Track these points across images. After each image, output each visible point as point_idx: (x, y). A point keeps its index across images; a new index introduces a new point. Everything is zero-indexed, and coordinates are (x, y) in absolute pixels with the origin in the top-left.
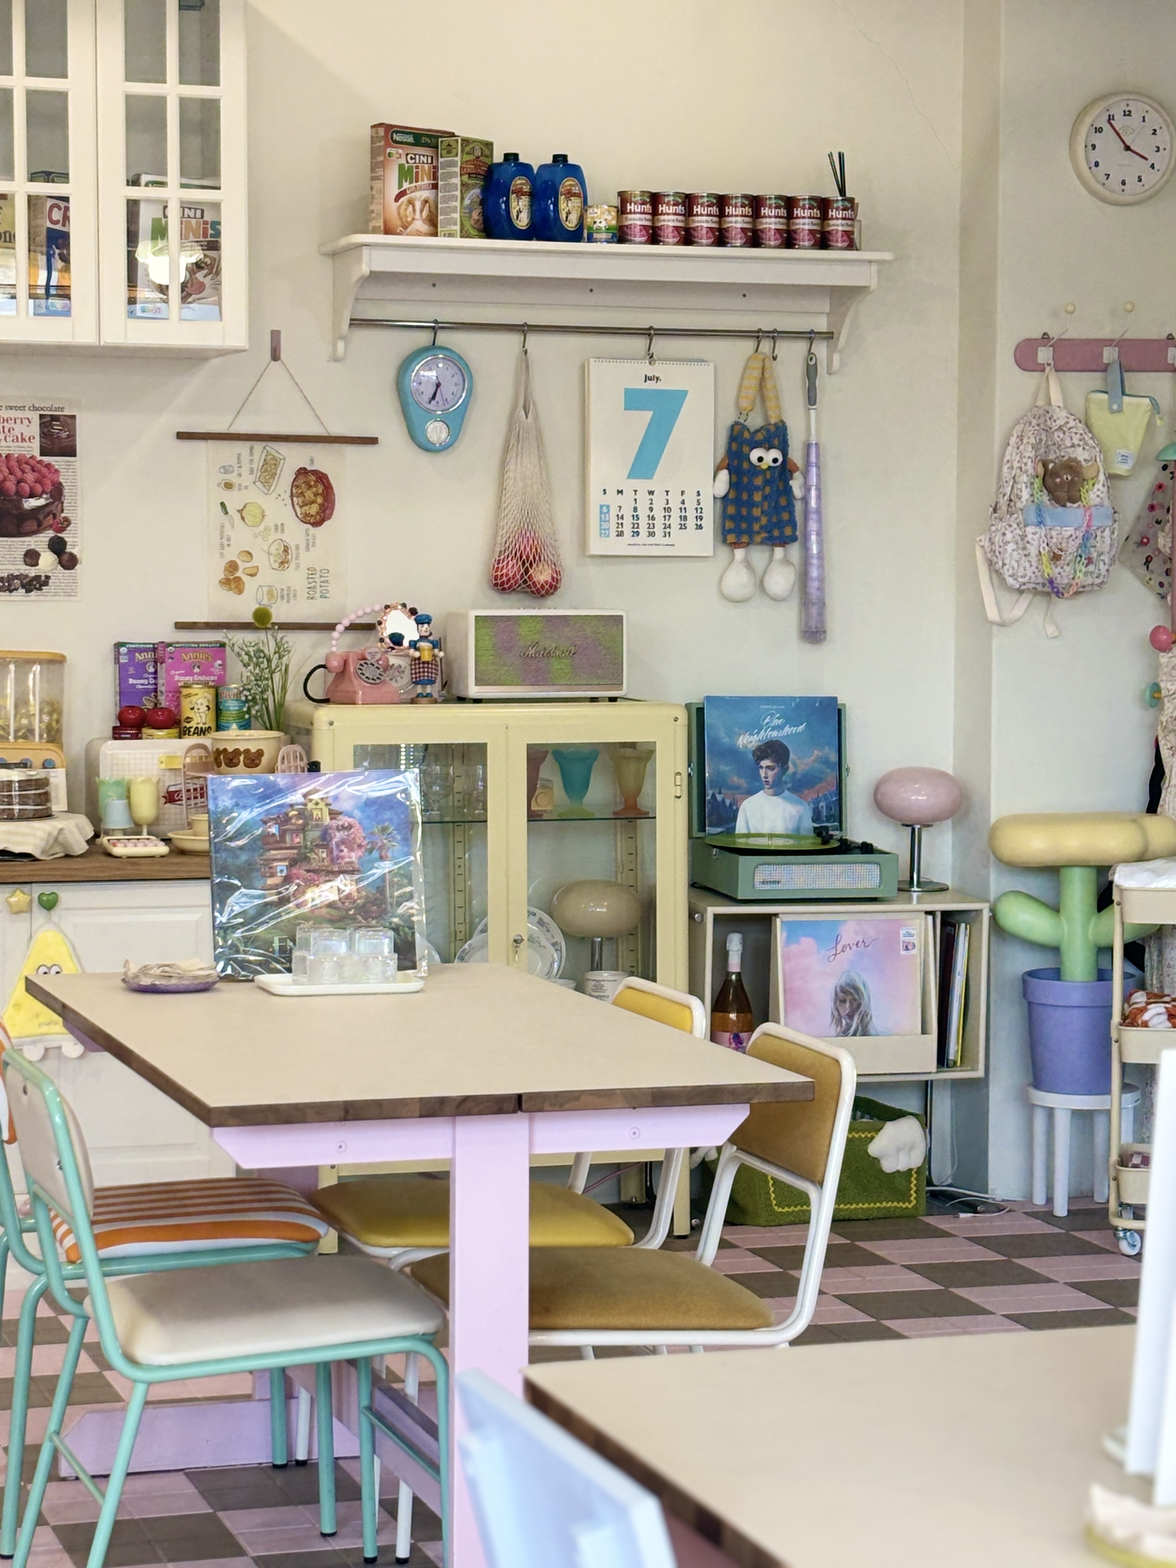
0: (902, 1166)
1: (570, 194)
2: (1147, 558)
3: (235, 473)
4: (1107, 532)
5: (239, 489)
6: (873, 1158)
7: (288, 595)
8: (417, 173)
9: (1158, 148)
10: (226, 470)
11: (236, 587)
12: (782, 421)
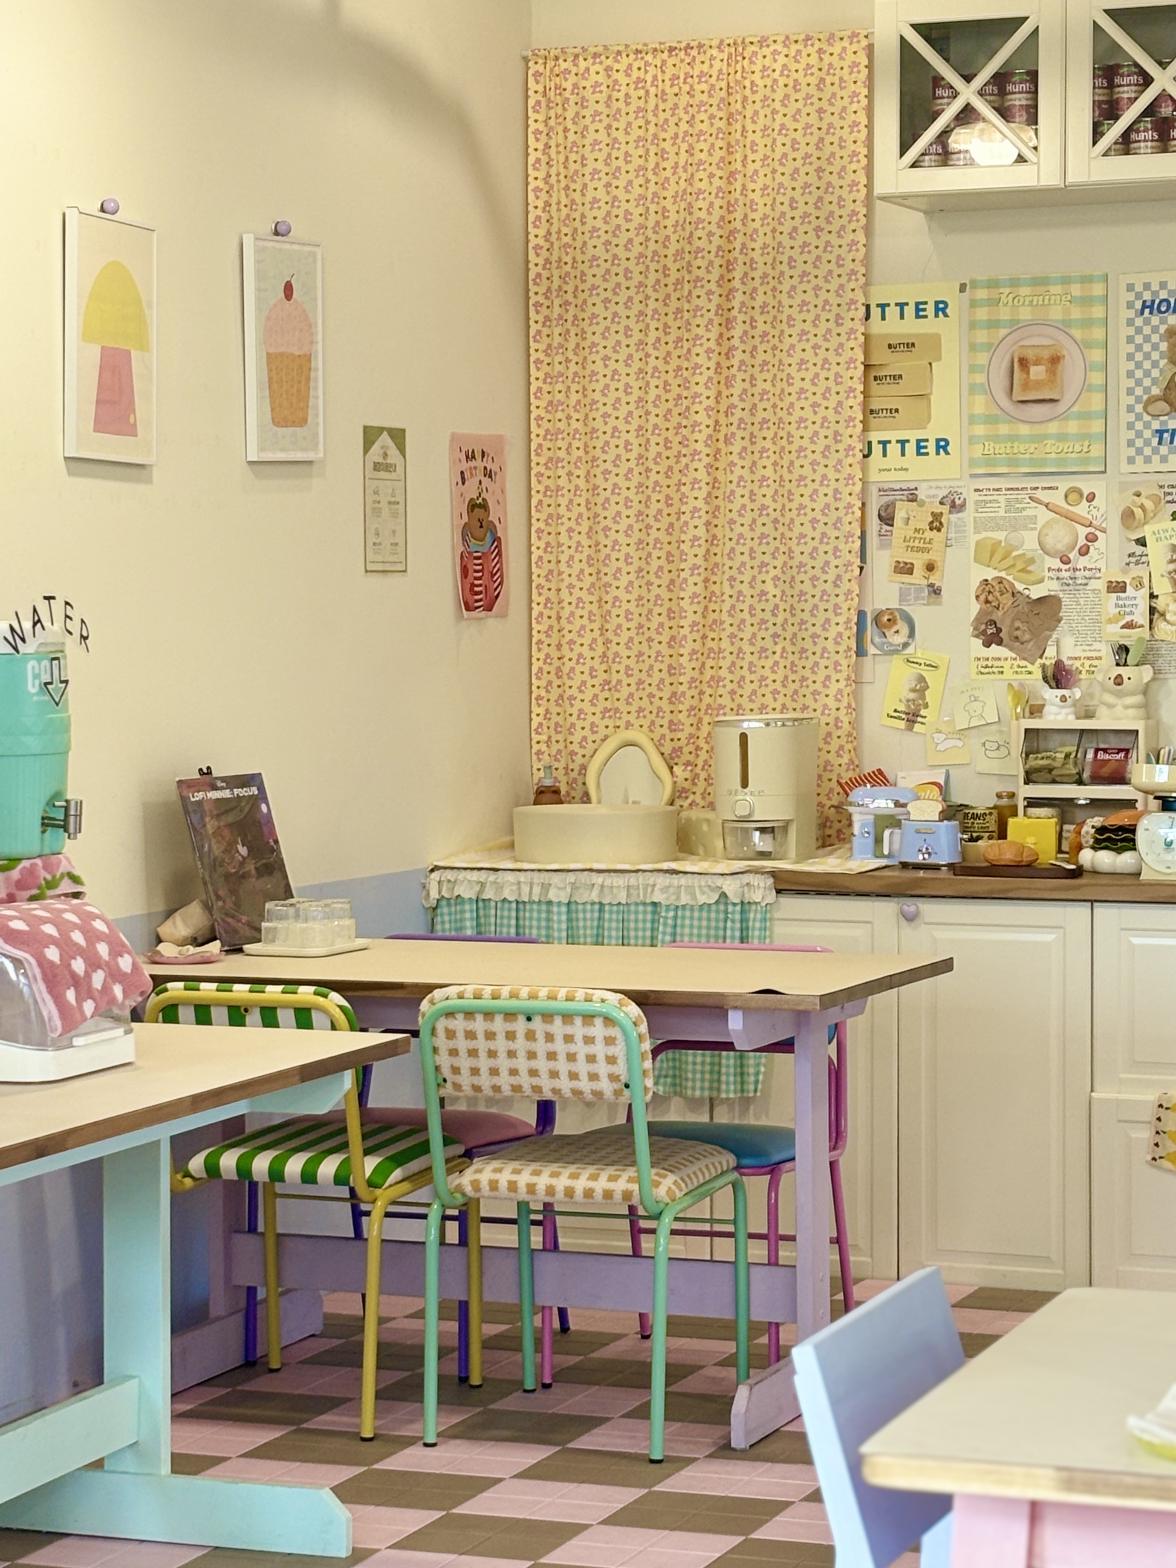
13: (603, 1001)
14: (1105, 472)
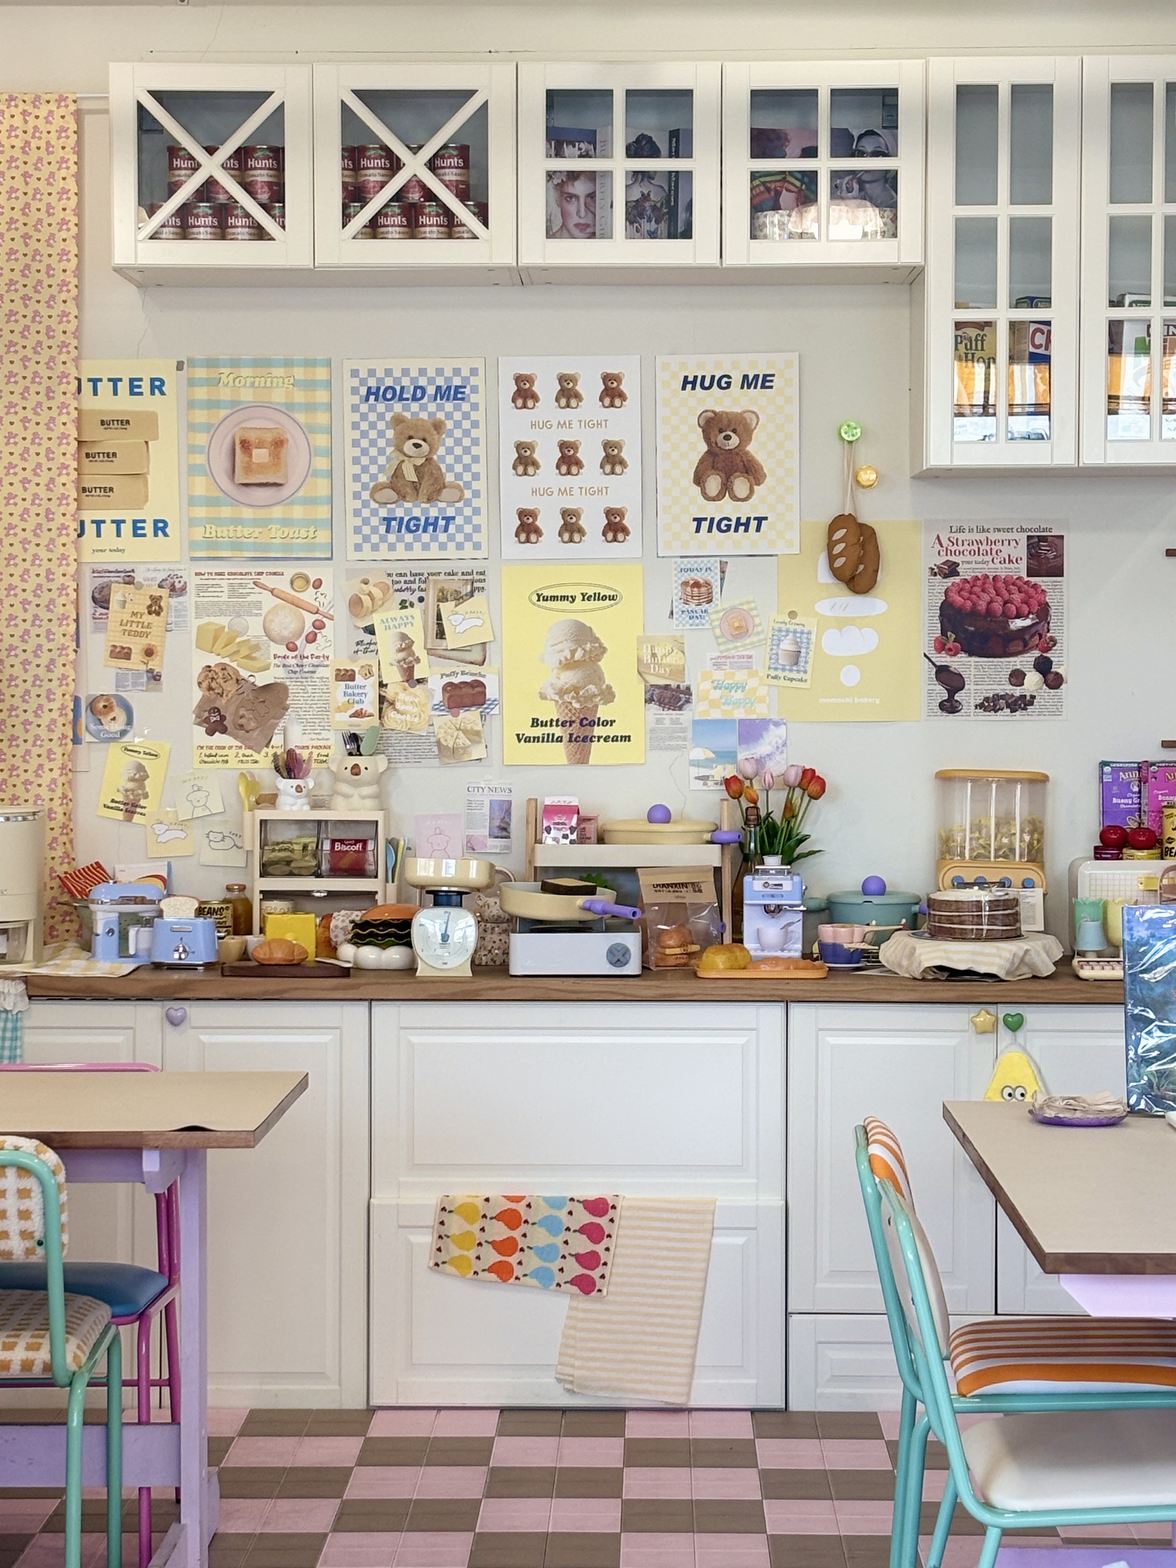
13: (17, 1149)
14: (331, 559)
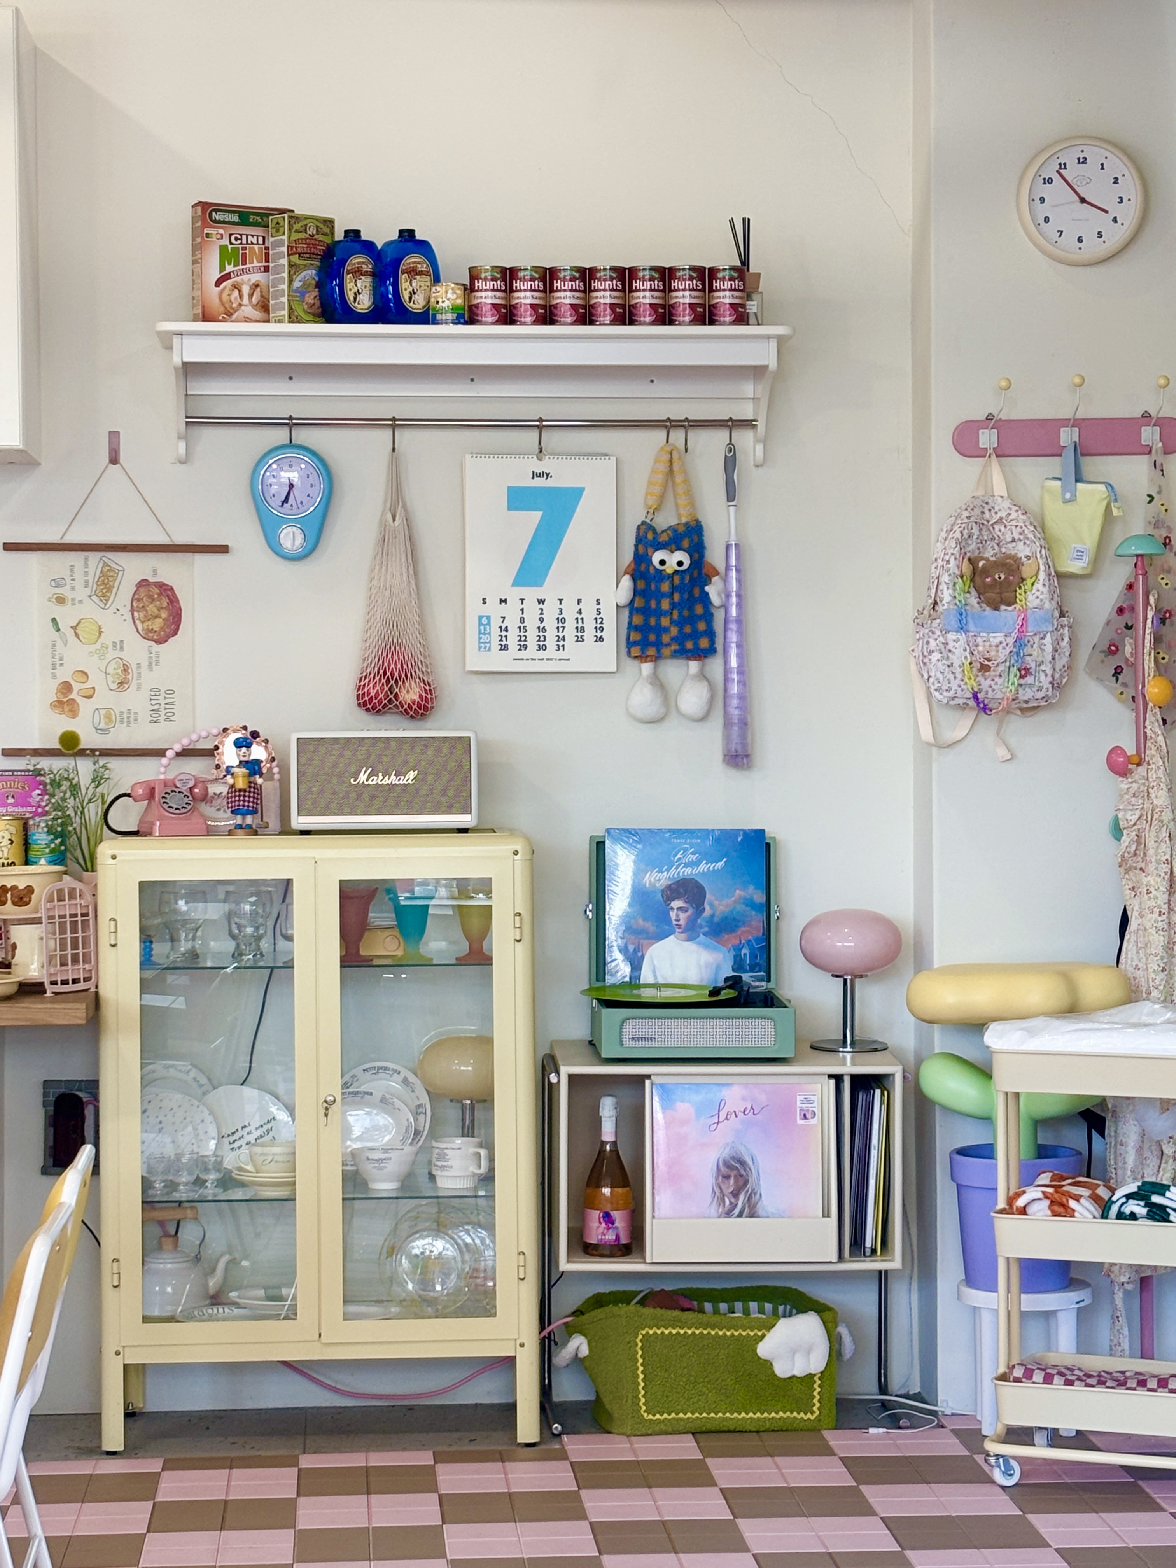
0: (799, 1370)
1: (413, 272)
2: (1115, 669)
3: (68, 587)
4: (1048, 639)
5: (74, 604)
6: (765, 1360)
7: (128, 718)
8: (244, 255)
9: (1121, 198)
10: (58, 583)
11: (70, 711)
12: (697, 521)
